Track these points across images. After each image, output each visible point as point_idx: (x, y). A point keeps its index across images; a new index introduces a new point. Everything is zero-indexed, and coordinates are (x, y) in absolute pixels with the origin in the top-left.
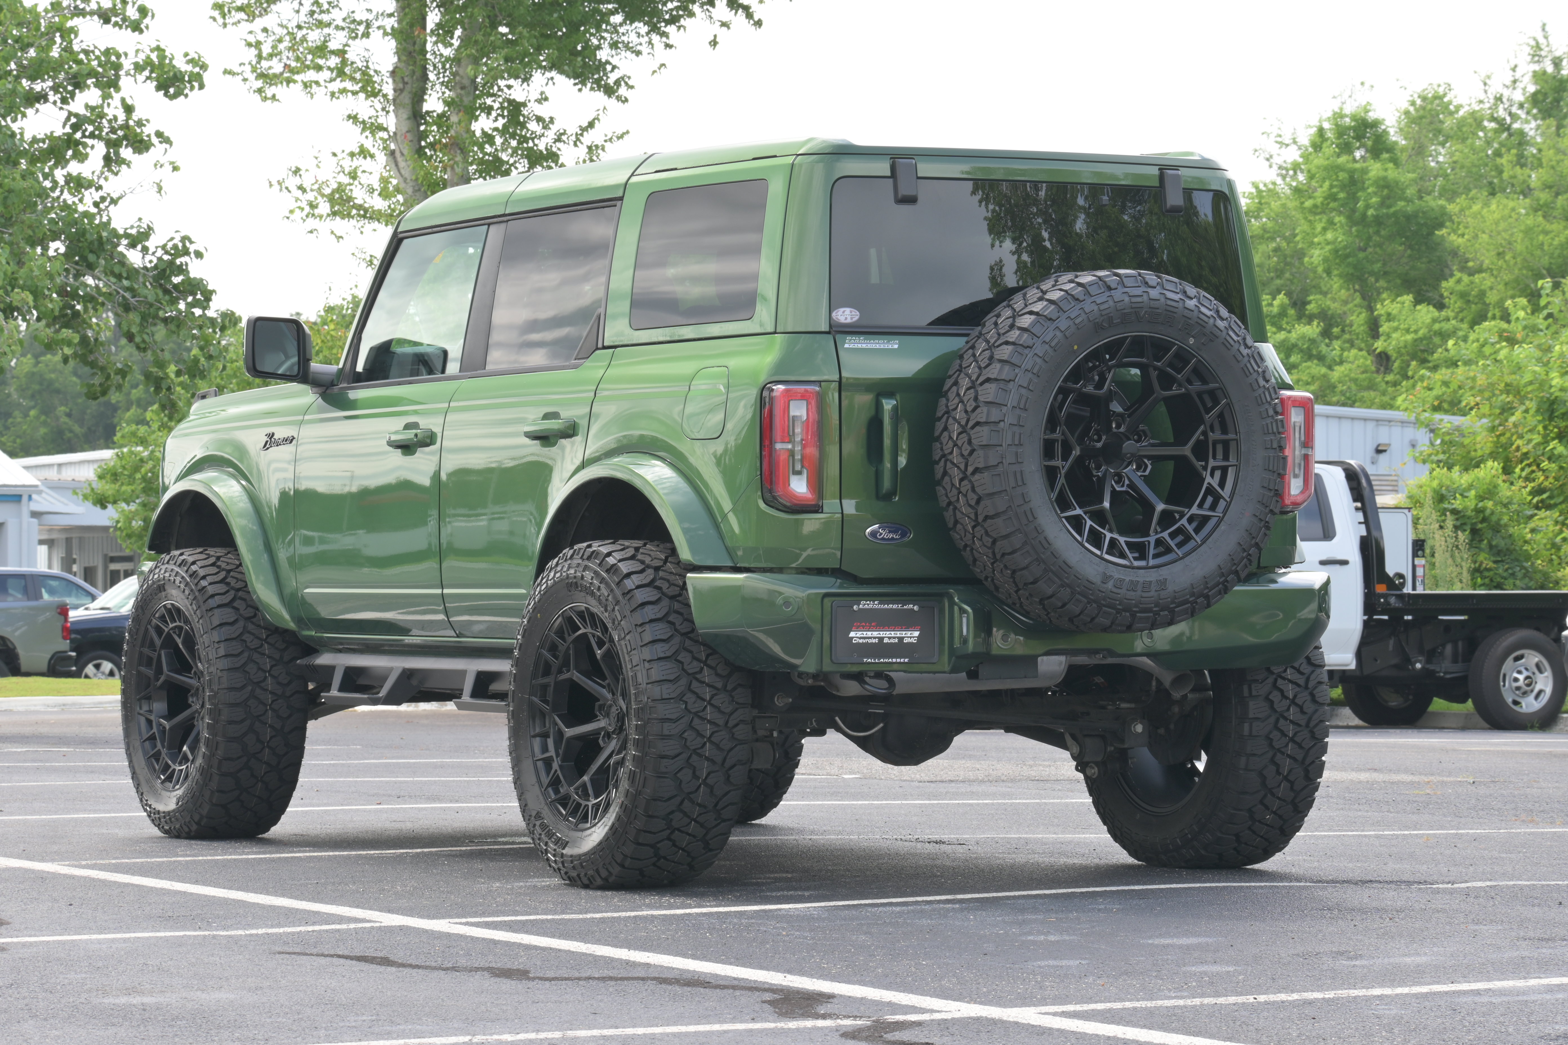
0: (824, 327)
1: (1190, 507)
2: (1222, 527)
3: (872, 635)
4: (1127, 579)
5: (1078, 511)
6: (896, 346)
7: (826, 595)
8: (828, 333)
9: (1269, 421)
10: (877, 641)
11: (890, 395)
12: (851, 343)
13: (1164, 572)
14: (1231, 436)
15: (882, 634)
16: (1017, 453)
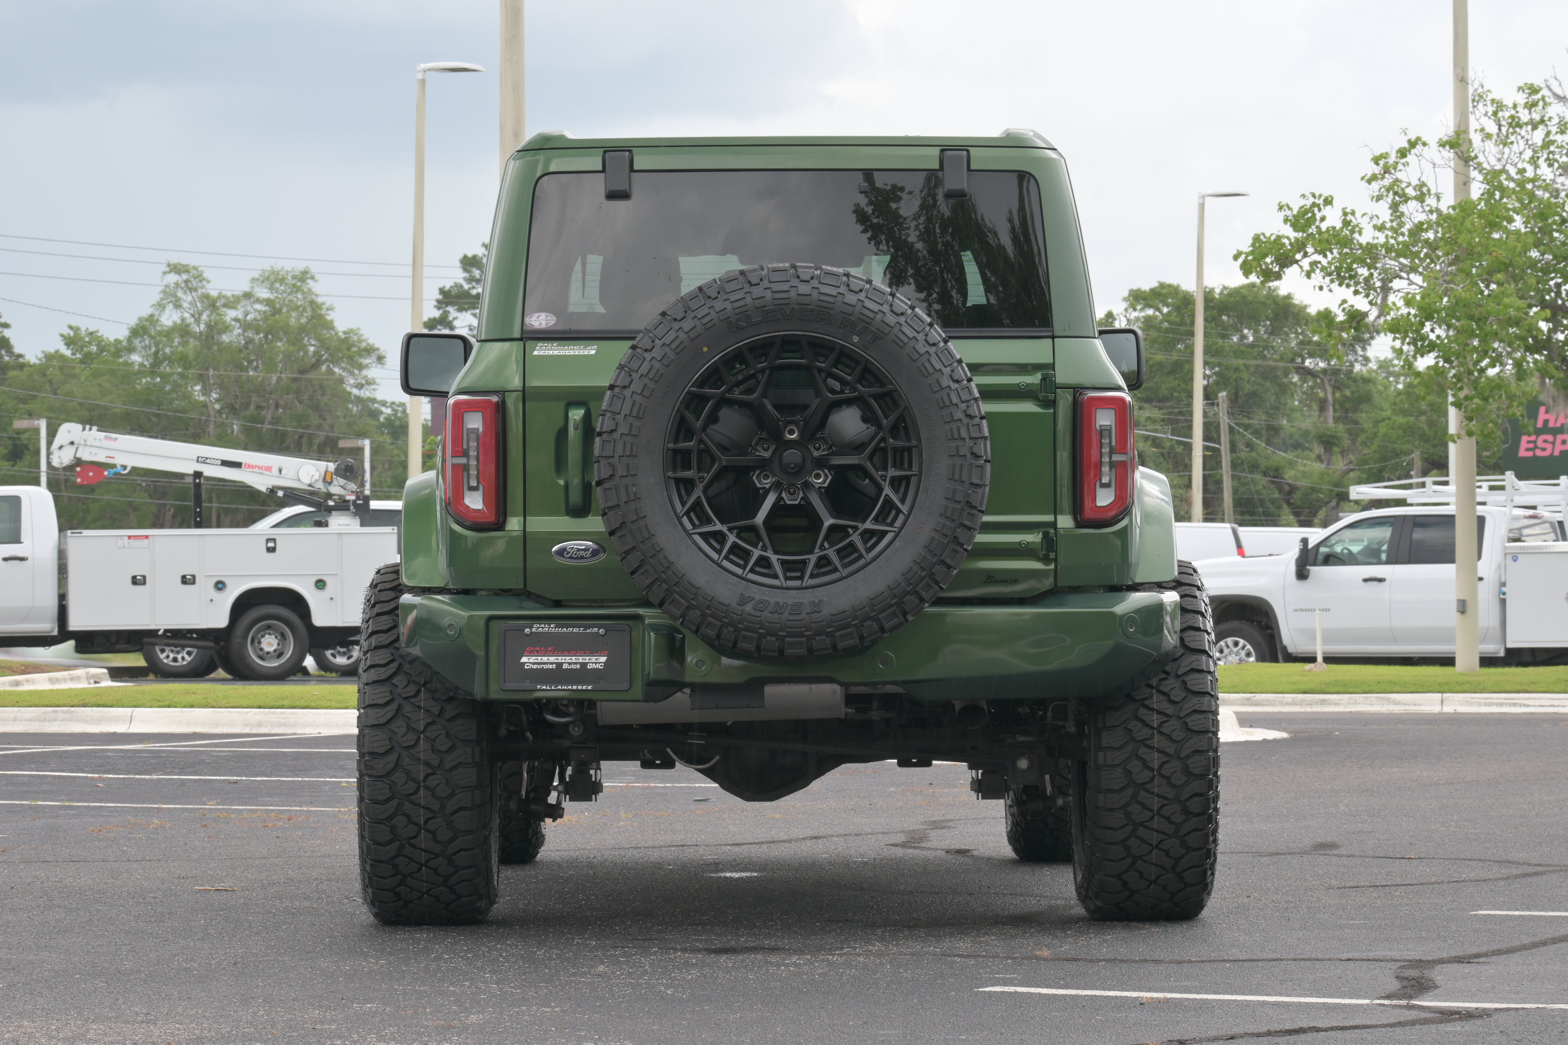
0: (517, 334)
1: (864, 521)
2: (897, 543)
3: (549, 661)
4: (772, 601)
5: (718, 526)
6: (593, 352)
7: (491, 618)
8: (521, 339)
9: (954, 426)
10: (554, 666)
11: (578, 404)
12: (542, 350)
13: (821, 593)
14: (914, 442)
15: (560, 659)
16: (628, 466)
